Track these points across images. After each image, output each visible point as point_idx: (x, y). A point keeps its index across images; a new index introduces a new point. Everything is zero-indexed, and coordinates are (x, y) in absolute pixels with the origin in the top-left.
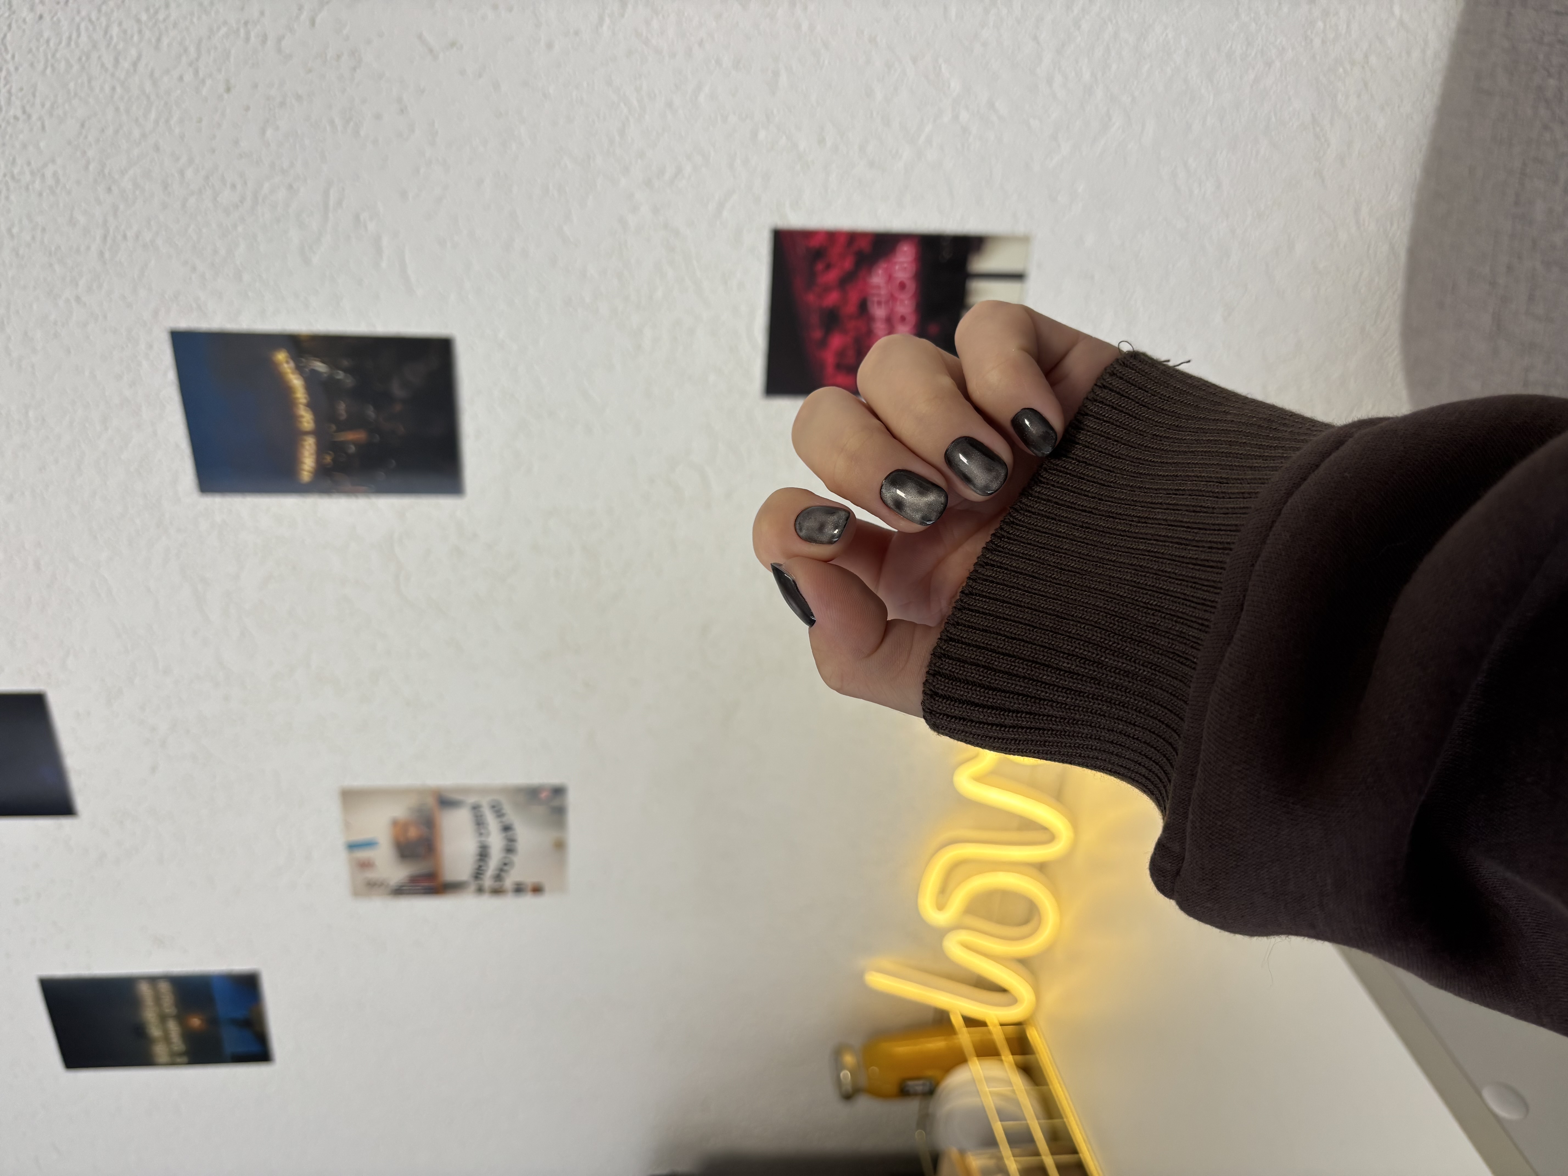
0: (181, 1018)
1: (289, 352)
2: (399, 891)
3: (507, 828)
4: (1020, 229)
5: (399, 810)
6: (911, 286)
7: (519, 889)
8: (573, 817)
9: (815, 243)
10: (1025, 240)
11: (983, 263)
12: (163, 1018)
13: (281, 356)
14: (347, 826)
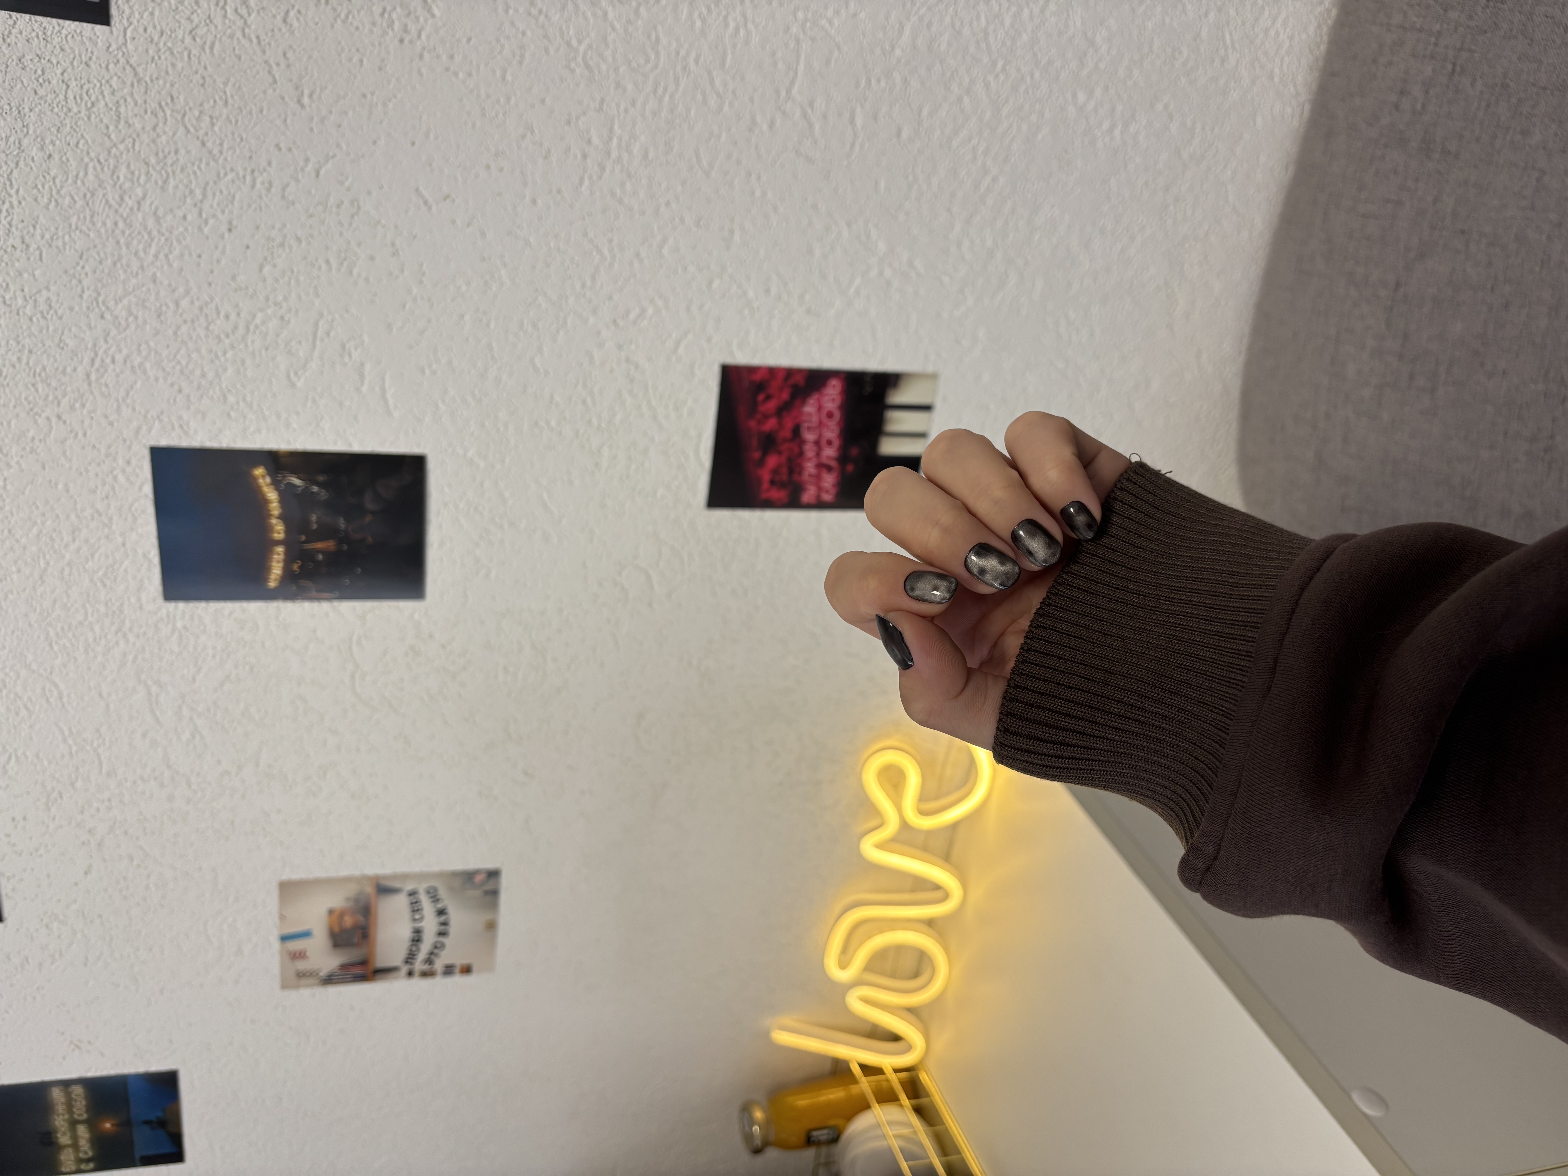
0: (91, 1123)
1: (266, 469)
2: (329, 980)
3: (441, 912)
4: (930, 369)
5: (337, 900)
6: (837, 415)
7: (449, 970)
8: (504, 898)
9: (757, 377)
10: (933, 377)
11: (898, 397)
12: (73, 1124)
13: (259, 471)
14: (282, 917)
